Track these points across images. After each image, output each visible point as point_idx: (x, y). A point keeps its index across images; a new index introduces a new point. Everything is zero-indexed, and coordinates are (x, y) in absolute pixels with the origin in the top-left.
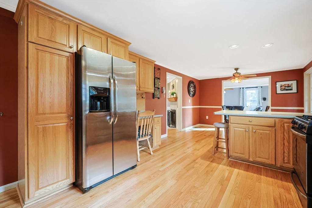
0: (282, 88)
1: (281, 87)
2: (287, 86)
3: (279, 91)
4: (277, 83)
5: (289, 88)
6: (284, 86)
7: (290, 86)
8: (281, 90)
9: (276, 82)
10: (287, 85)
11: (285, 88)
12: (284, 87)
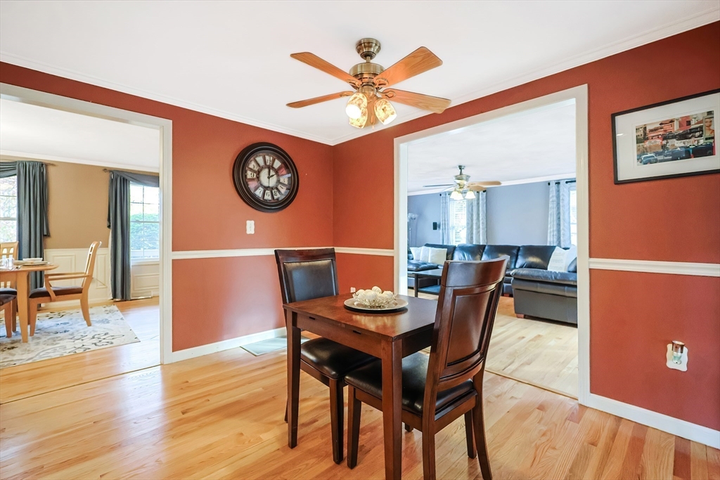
0: (647, 144)
1: (639, 141)
2: (676, 128)
3: (630, 166)
4: (618, 118)
5: (691, 143)
6: (661, 132)
7: (701, 129)
8: (643, 159)
9: (613, 116)
10: (676, 125)
11: (663, 147)
12: (659, 141)
